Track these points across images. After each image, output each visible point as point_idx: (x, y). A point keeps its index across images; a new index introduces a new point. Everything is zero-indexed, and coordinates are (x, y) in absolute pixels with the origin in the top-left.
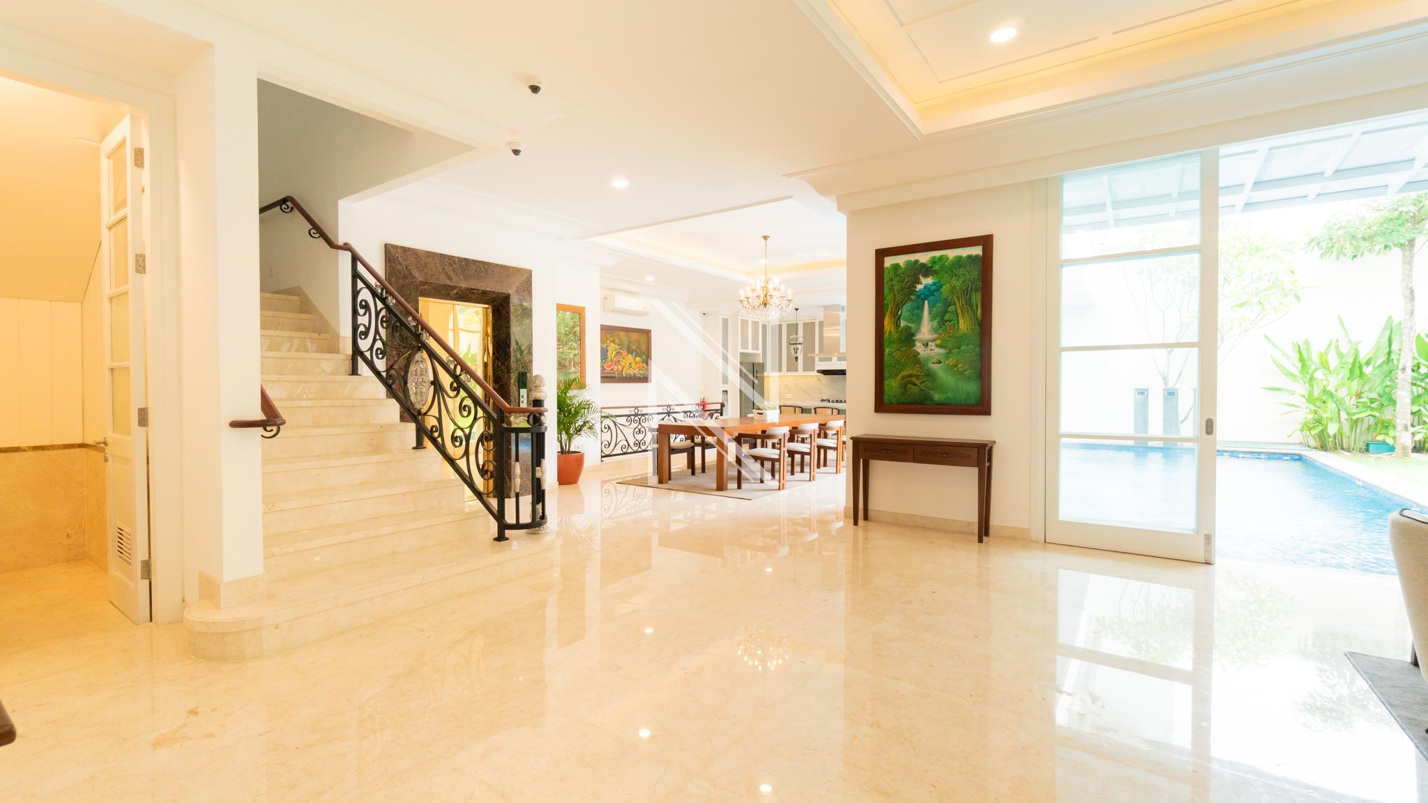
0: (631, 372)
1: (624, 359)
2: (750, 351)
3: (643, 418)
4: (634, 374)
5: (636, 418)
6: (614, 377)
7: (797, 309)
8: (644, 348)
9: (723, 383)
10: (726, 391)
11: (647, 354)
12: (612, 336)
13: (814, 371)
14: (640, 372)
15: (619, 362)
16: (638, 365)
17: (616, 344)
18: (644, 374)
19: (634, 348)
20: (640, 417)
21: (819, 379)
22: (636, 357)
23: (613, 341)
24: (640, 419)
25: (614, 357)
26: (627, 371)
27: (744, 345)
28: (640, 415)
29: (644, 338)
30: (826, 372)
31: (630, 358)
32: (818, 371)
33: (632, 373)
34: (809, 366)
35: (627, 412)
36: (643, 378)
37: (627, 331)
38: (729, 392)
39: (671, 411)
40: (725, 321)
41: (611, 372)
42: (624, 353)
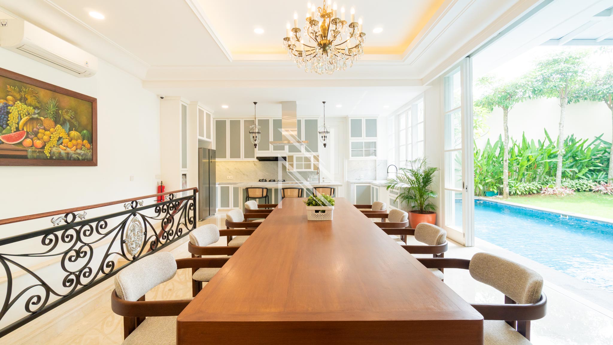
0: (62, 150)
1: (45, 130)
2: (205, 138)
3: (87, 227)
4: (68, 154)
5: (71, 232)
6: (25, 157)
7: (255, 103)
8: (84, 119)
9: (183, 167)
10: (185, 175)
11: (89, 128)
12: (20, 91)
13: (254, 157)
14: (79, 151)
15: (36, 134)
16: (74, 142)
17: (30, 105)
18: (84, 154)
19: (67, 117)
20: (78, 228)
21: (255, 164)
22: (70, 130)
23: (24, 100)
24: (78, 233)
25: (25, 124)
26: (54, 149)
27: (201, 134)
28: (78, 224)
29: (84, 107)
30: (261, 159)
31: (60, 131)
32: (258, 158)
33: (62, 152)
34: (249, 154)
35: (45, 224)
36: (84, 160)
37: (55, 91)
38: (187, 176)
39: (139, 206)
40: (184, 108)
41: (20, 148)
42: (48, 122)
